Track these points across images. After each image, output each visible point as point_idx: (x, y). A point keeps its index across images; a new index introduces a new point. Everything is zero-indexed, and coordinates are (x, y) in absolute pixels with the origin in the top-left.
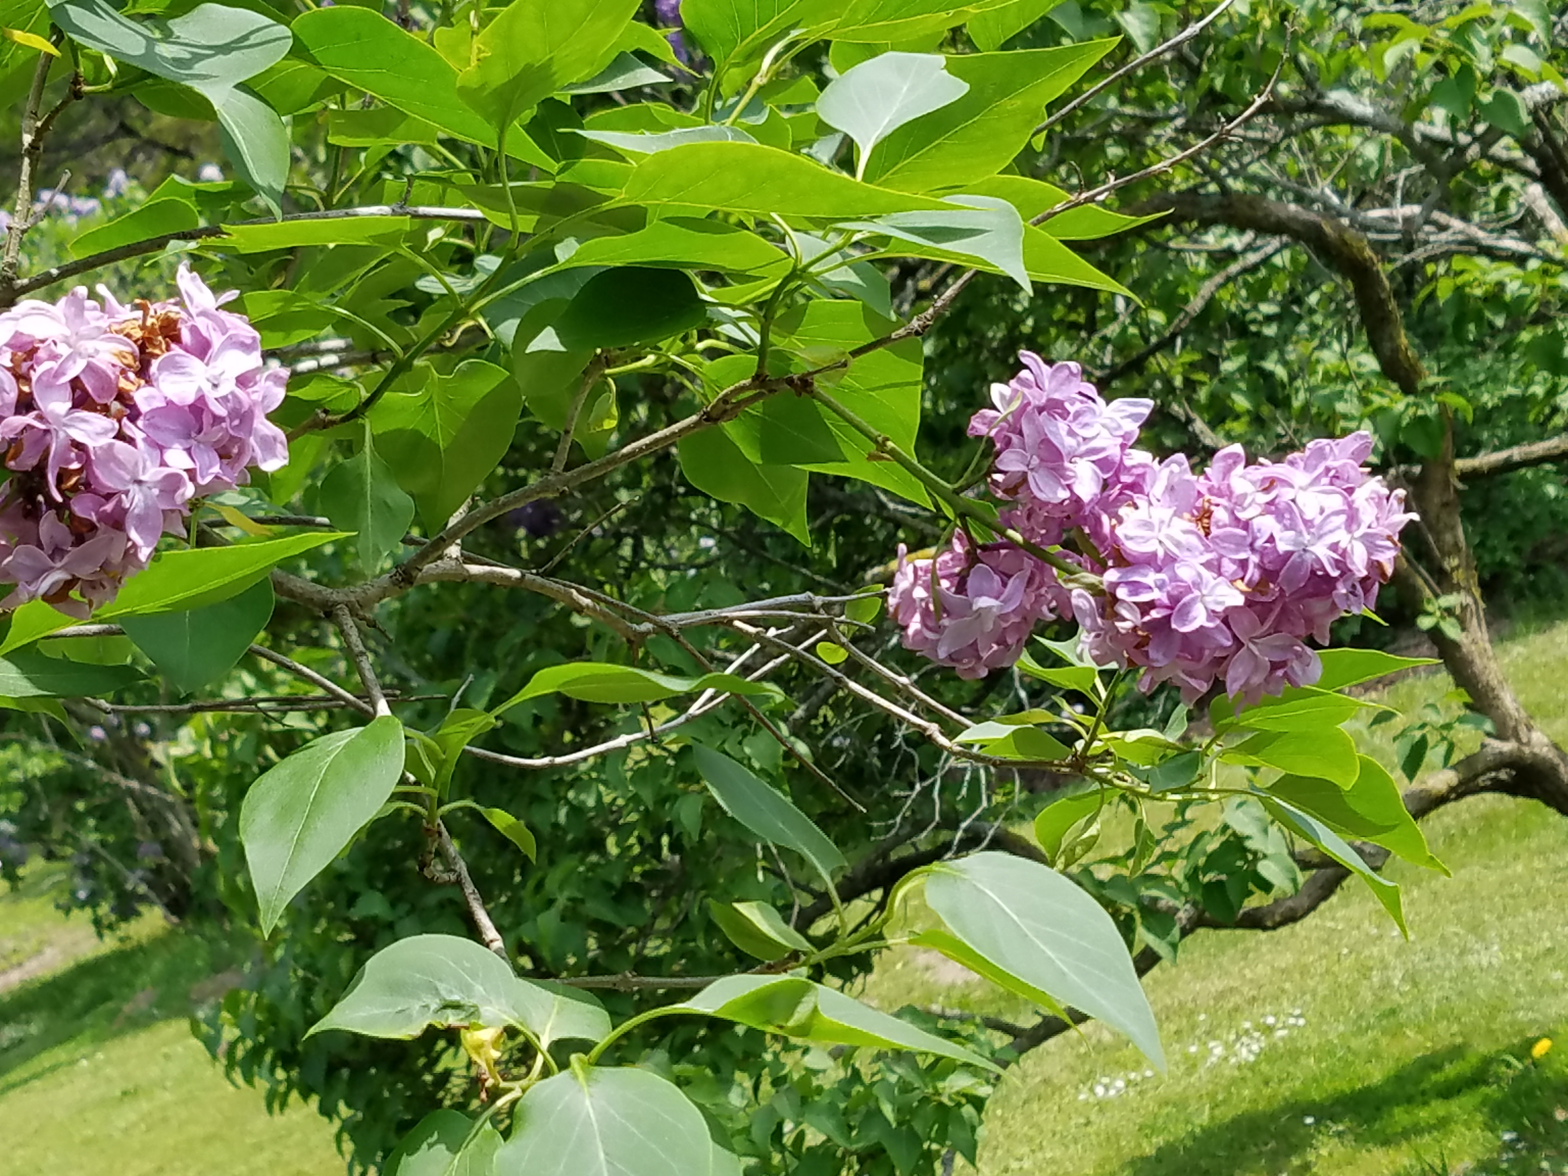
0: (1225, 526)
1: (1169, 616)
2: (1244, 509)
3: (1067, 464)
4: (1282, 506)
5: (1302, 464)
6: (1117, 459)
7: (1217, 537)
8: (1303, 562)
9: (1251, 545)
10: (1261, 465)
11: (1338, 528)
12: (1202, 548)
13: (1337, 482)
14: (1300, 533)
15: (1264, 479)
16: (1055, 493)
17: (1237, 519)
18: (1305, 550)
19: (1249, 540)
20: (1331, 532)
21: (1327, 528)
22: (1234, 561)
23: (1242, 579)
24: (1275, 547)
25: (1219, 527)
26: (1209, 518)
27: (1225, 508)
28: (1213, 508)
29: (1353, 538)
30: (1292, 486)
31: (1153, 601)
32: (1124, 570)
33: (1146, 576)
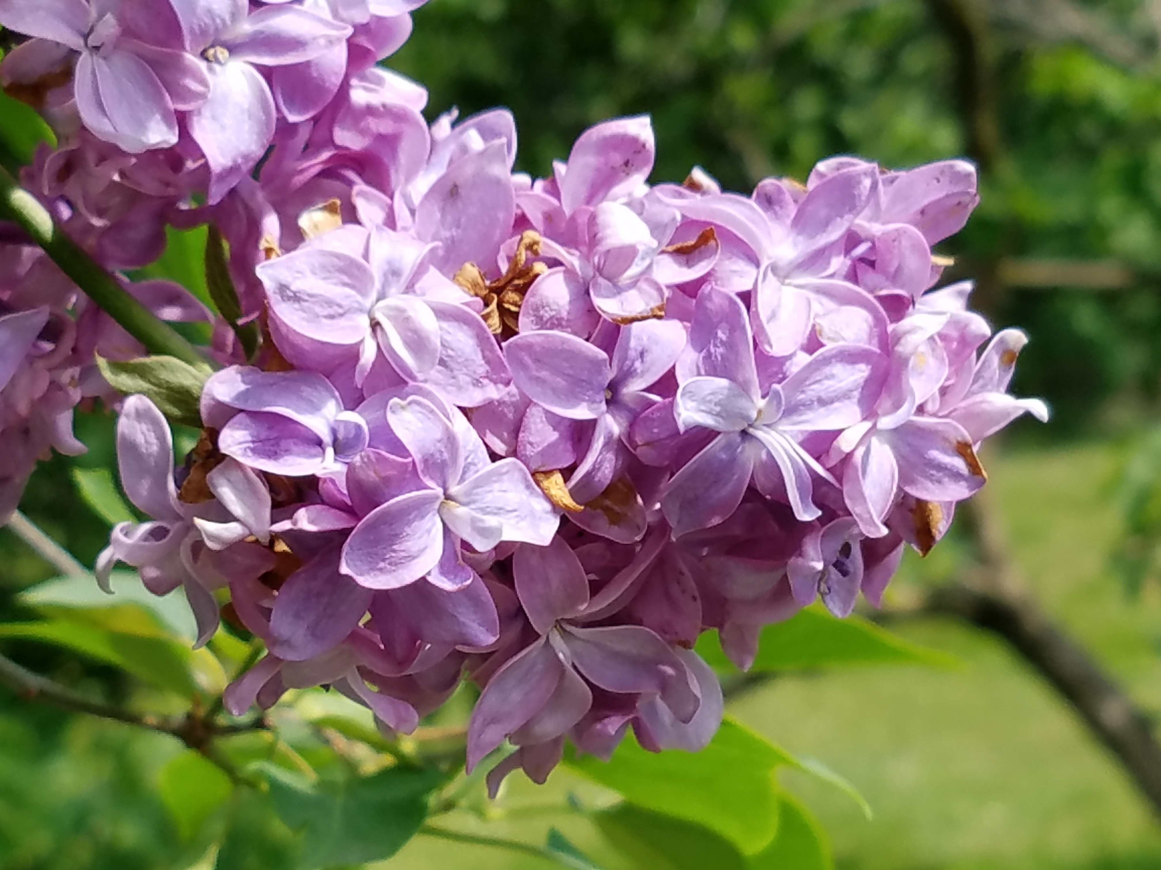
0: (556, 323)
1: (345, 533)
2: (618, 290)
3: (191, 58)
4: (716, 304)
5: (792, 210)
6: (335, 81)
7: (528, 347)
8: (733, 461)
9: (614, 387)
10: (695, 187)
11: (845, 396)
12: (482, 368)
13: (869, 276)
14: (744, 388)
15: (688, 224)
16: (142, 126)
17: (592, 312)
18: (744, 434)
19: (611, 374)
20: (823, 402)
21: (814, 390)
22: (556, 421)
23: (567, 473)
24: (671, 407)
25: (542, 323)
26: (522, 291)
27: (570, 274)
28: (539, 267)
29: (873, 430)
30: (754, 260)
31: (312, 481)
32: (260, 376)
33: (315, 408)
